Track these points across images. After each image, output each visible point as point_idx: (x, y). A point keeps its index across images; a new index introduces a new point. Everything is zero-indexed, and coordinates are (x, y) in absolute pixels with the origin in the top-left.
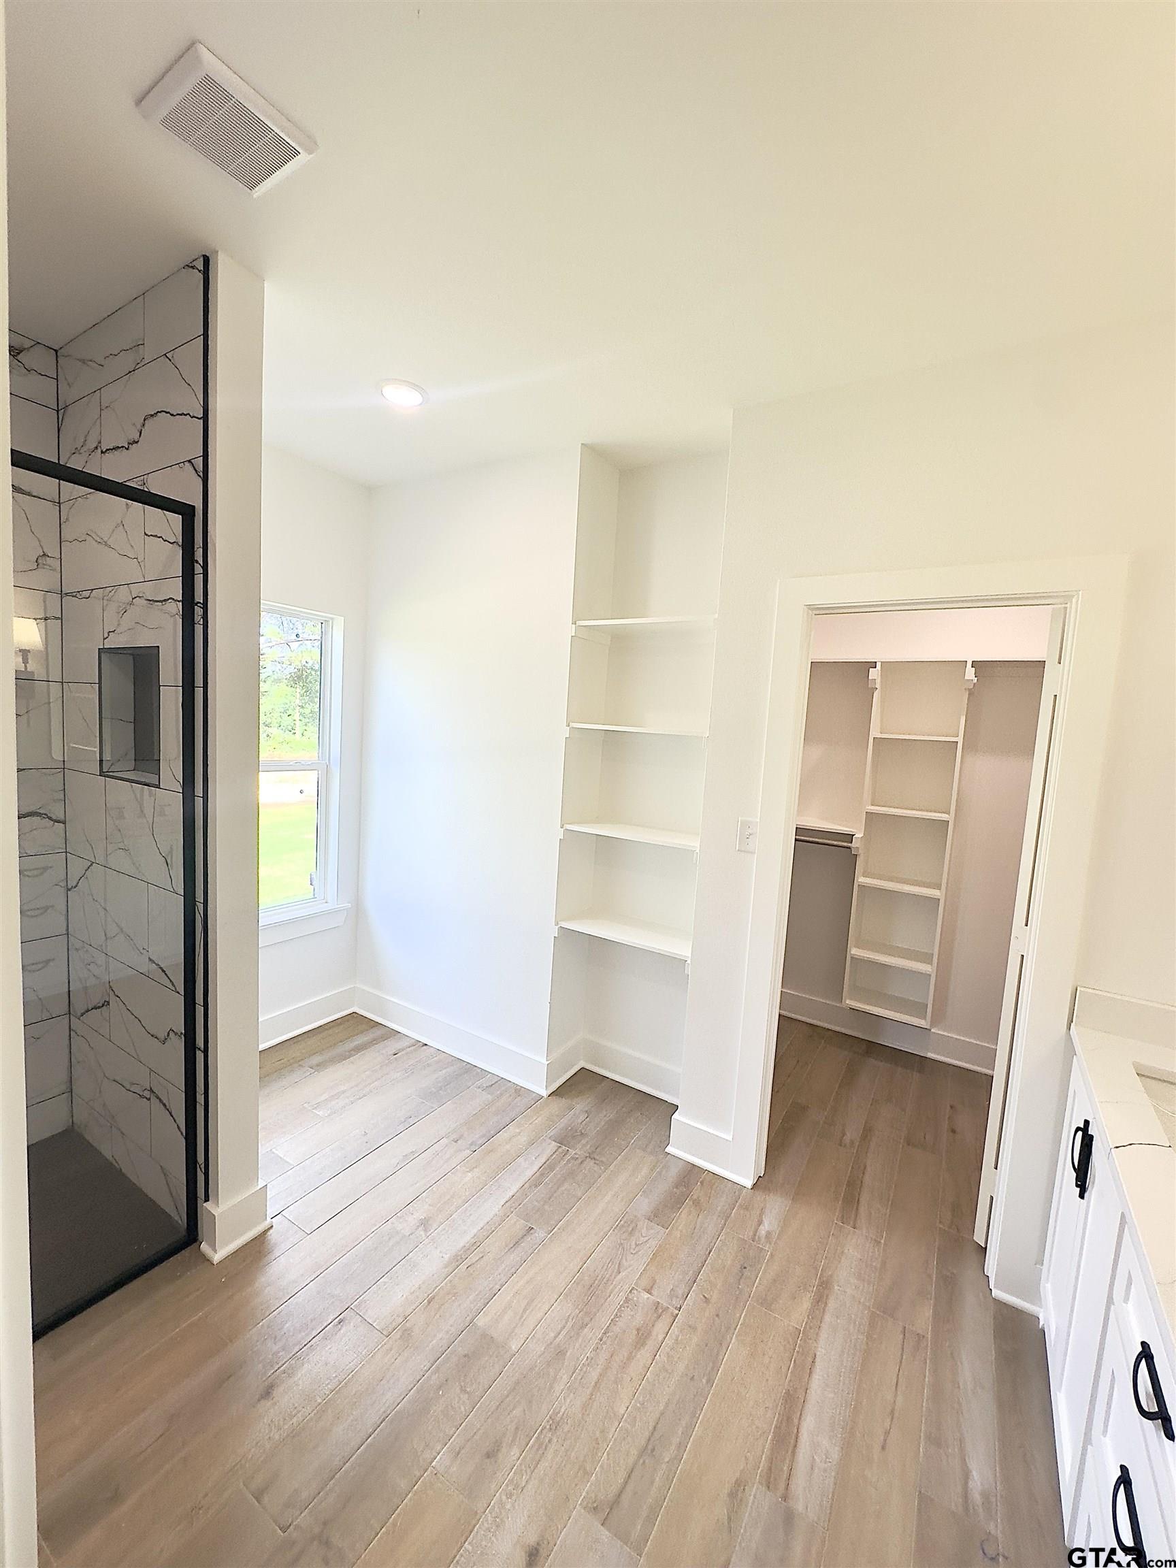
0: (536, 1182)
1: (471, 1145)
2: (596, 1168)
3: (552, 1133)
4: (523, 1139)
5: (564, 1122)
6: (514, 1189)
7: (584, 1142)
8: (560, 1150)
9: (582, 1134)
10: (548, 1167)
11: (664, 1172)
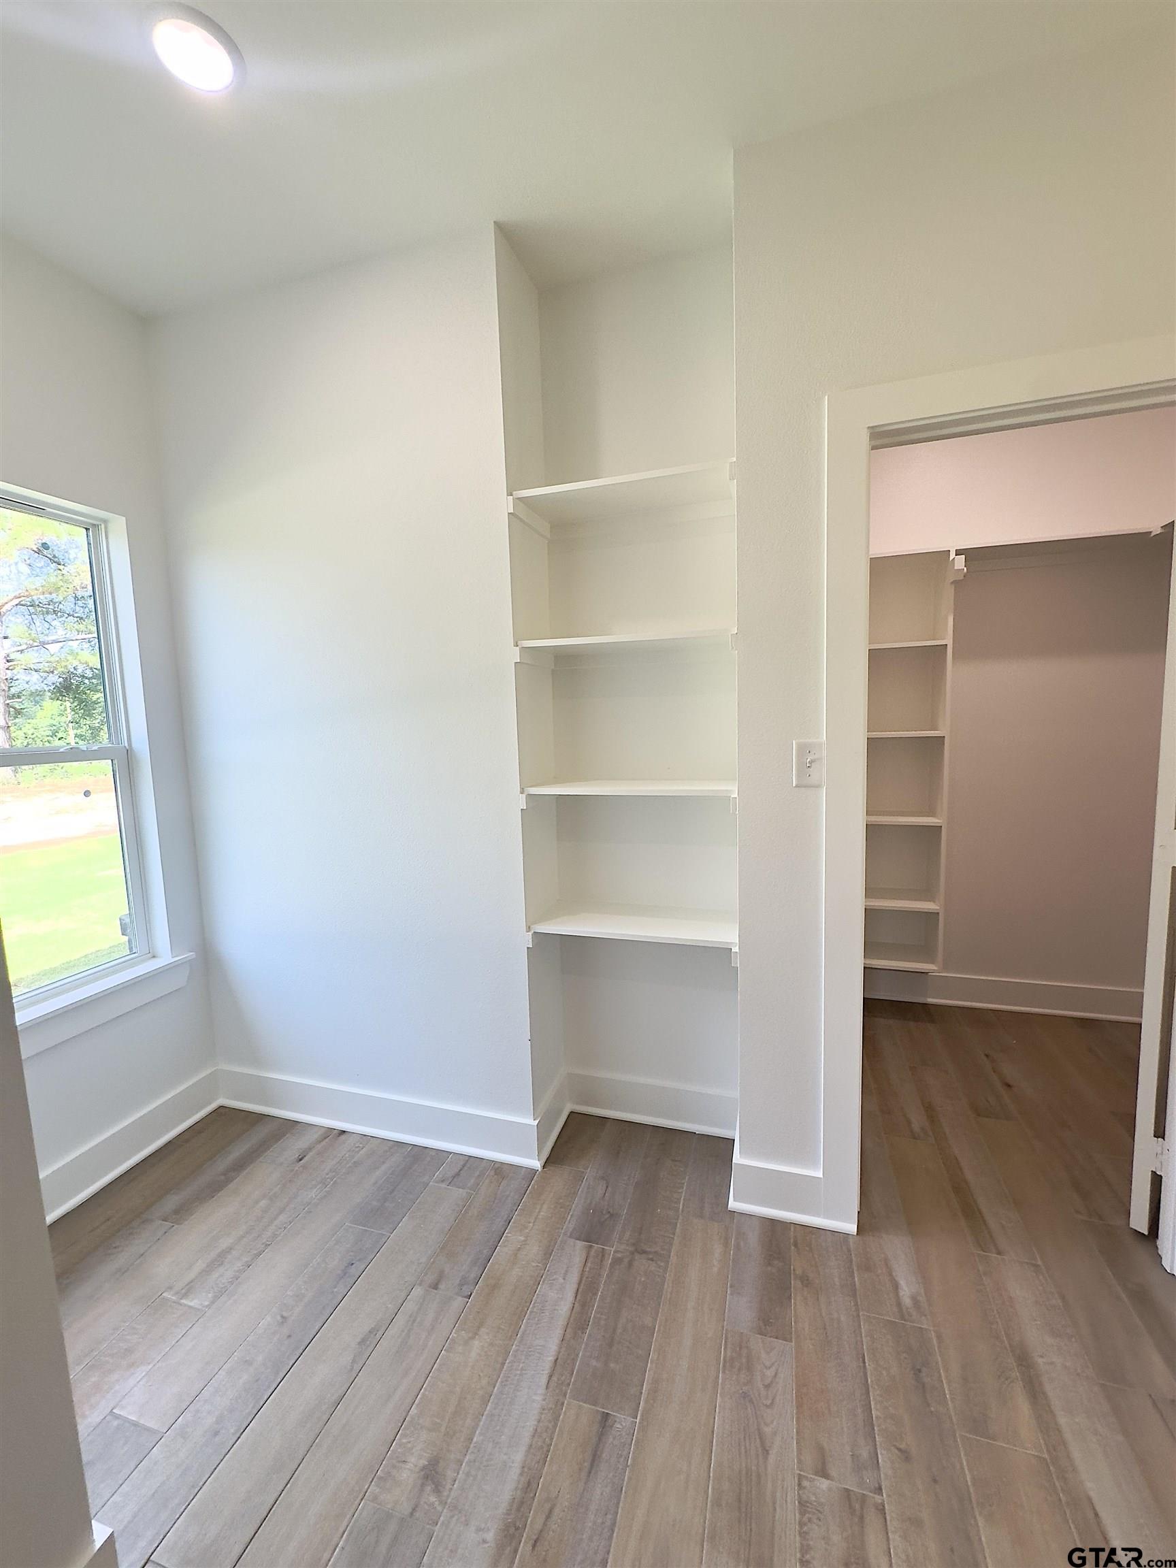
0: (578, 1323)
1: (461, 1285)
2: (653, 1267)
3: (570, 1225)
4: (534, 1250)
5: (578, 1206)
6: (553, 1346)
7: (619, 1228)
8: (593, 1253)
9: (612, 1215)
10: (586, 1290)
11: (742, 1244)
